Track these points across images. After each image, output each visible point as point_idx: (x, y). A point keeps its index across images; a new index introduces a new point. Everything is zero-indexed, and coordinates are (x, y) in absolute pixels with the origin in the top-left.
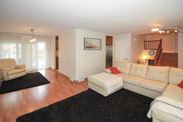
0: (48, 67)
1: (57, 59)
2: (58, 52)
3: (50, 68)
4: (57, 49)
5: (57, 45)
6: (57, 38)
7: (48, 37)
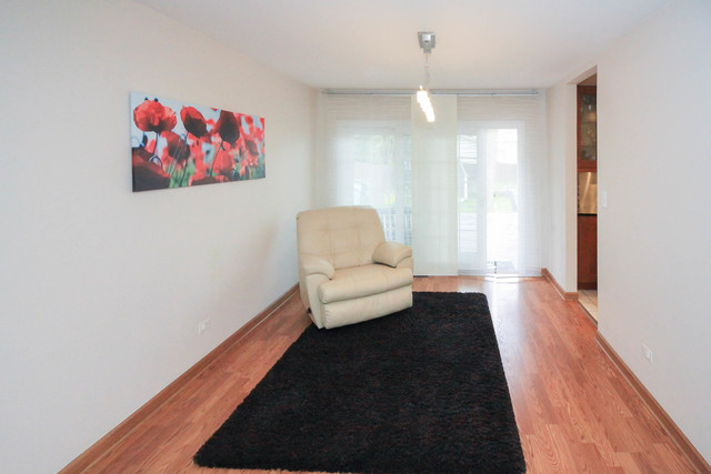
0: (534, 268)
1: (587, 225)
2: (594, 181)
3: (545, 276)
4: (587, 161)
5: (587, 142)
6: (587, 93)
7: (534, 91)
